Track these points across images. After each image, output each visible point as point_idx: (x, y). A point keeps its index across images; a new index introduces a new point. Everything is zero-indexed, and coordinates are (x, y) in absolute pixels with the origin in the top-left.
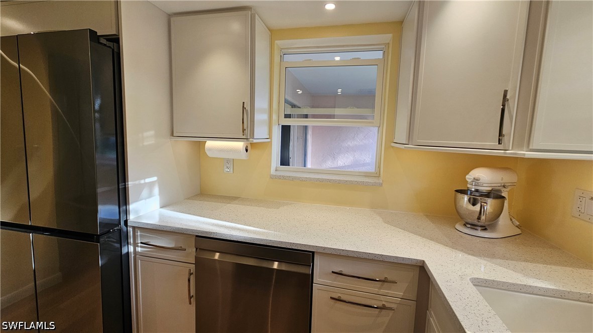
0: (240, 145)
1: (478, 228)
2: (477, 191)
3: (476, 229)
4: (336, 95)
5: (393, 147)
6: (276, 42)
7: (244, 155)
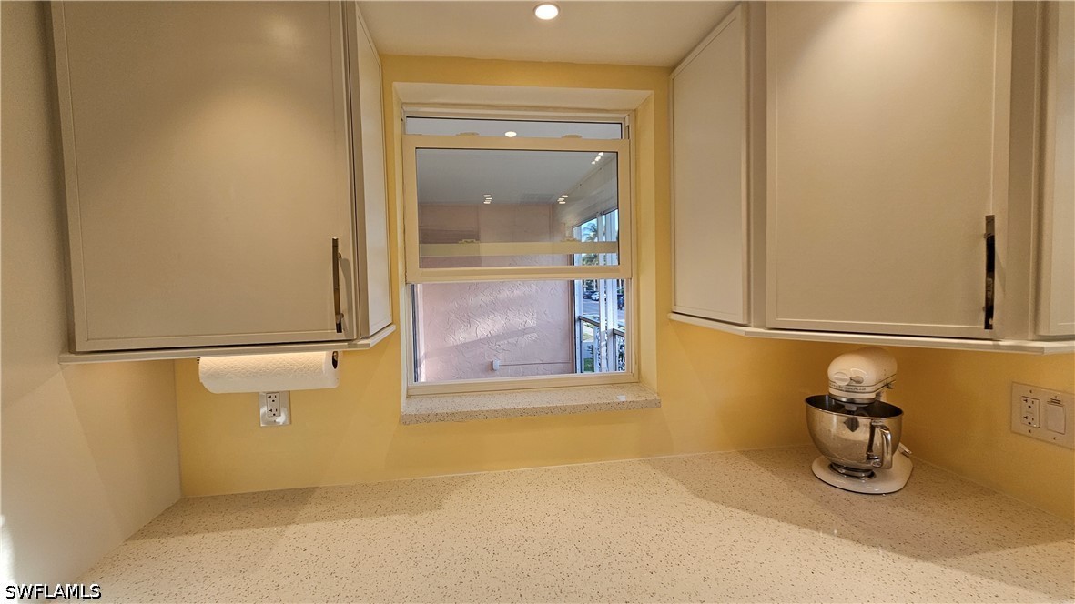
0: (321, 357)
1: (859, 474)
2: (851, 401)
3: (858, 478)
4: (479, 206)
5: (671, 321)
6: (396, 85)
7: (329, 379)
